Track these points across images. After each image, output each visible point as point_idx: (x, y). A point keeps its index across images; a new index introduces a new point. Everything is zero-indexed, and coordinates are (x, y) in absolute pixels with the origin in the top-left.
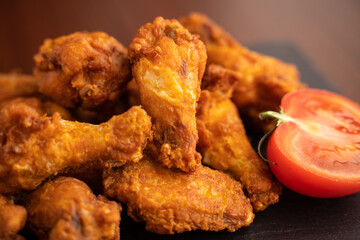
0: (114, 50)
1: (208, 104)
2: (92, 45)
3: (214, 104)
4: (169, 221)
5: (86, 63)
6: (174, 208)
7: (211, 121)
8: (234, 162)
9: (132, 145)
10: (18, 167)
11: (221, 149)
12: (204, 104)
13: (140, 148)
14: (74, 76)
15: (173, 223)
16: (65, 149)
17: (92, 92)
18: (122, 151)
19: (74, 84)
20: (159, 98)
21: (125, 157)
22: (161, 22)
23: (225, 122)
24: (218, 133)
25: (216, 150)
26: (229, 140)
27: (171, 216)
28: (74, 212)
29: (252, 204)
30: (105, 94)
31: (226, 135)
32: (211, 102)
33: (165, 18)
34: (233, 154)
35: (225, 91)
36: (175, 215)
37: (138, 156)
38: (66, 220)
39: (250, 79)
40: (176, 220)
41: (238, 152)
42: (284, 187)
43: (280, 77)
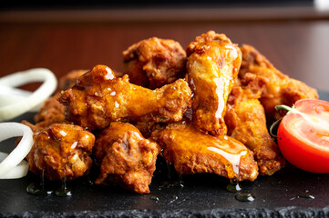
0: (177, 50)
1: (240, 98)
2: (162, 44)
3: (244, 99)
4: (192, 162)
5: (155, 54)
6: (198, 154)
7: (241, 110)
8: (252, 139)
9: (175, 106)
10: (94, 106)
11: (244, 130)
12: (237, 97)
13: (180, 111)
14: (146, 62)
15: (194, 164)
16: (128, 100)
17: (156, 74)
18: (167, 109)
19: (145, 68)
20: (200, 79)
21: (169, 114)
22: (212, 34)
23: (251, 112)
24: (244, 119)
25: (240, 130)
26: (251, 124)
27: (194, 158)
28: (125, 139)
29: (259, 167)
30: (165, 77)
31: (250, 120)
32: (243, 97)
33: (216, 32)
34: (252, 134)
35: (255, 91)
36: (197, 158)
37: (178, 116)
38: (119, 142)
39: (277, 89)
40: (197, 162)
41: (256, 132)
42: (287, 162)
43: (300, 90)
